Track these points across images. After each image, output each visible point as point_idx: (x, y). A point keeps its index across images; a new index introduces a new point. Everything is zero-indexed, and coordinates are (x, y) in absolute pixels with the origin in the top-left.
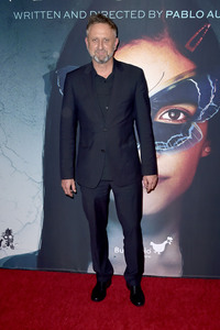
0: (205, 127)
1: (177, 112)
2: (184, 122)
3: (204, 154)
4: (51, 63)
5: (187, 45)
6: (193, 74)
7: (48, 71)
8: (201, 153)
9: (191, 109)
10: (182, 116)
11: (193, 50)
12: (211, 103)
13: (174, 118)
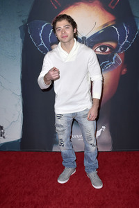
0: (123, 56)
1: (105, 47)
2: (110, 53)
3: (123, 73)
4: (24, 19)
5: (110, 5)
6: (114, 23)
7: (22, 24)
8: (121, 72)
9: (113, 45)
10: (108, 50)
11: (114, 7)
12: (126, 40)
13: (103, 51)
